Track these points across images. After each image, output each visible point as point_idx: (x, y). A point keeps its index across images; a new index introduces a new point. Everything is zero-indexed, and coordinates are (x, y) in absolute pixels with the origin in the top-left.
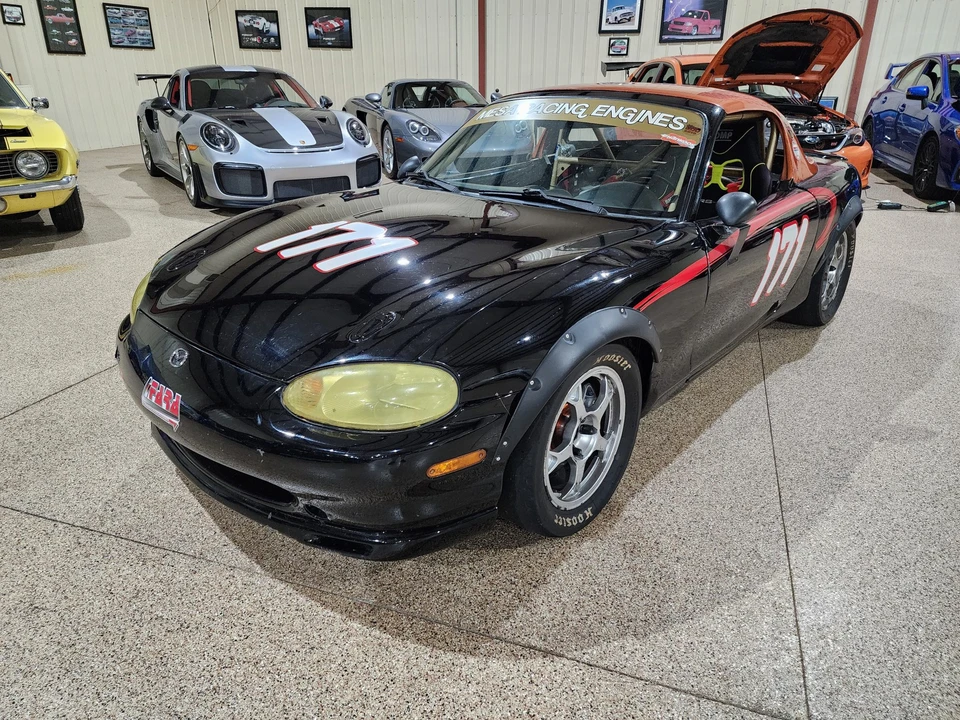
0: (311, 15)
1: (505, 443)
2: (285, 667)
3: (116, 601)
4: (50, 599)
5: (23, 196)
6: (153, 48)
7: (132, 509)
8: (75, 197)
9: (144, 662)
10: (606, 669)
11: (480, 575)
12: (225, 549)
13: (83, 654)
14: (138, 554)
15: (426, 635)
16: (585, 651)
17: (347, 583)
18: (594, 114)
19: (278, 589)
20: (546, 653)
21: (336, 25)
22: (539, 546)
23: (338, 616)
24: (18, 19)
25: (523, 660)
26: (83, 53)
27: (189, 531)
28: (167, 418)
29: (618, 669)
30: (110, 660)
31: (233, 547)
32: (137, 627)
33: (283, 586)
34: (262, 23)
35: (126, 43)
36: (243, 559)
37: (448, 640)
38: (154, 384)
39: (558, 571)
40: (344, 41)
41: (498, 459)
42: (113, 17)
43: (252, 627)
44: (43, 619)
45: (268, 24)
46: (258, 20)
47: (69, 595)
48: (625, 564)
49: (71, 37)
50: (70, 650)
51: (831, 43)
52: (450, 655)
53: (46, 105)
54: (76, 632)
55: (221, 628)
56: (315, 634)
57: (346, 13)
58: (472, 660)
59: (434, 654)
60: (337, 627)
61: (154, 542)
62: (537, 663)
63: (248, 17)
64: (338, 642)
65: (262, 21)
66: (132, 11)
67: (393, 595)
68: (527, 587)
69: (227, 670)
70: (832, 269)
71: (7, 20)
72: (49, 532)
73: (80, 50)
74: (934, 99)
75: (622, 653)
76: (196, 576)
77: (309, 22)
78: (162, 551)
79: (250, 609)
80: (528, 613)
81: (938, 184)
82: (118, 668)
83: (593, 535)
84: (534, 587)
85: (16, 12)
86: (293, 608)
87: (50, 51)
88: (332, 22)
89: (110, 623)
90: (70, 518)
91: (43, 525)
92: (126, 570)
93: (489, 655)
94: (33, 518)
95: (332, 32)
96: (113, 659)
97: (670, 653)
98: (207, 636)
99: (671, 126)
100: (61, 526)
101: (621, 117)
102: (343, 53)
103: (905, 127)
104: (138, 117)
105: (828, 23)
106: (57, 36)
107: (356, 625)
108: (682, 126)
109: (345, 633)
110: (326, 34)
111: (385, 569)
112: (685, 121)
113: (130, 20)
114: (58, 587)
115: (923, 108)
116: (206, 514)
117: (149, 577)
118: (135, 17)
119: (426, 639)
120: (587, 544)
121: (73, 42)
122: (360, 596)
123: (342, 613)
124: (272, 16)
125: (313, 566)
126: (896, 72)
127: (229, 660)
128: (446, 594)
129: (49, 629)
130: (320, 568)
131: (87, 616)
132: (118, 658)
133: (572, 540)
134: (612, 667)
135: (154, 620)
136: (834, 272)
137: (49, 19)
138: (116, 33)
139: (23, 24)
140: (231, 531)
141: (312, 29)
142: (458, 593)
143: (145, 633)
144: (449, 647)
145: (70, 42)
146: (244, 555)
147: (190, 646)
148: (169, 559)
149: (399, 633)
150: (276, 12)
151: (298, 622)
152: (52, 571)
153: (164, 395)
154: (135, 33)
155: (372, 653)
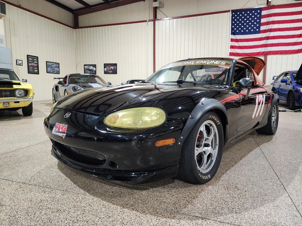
0: (106, 65)
1: (182, 137)
2: (99, 223)
3: (33, 203)
4: (8, 203)
5: (15, 102)
6: (59, 74)
7: (41, 178)
8: (31, 105)
9: (43, 221)
10: (228, 223)
11: (172, 195)
12: (75, 188)
13: (19, 219)
14: (43, 190)
15: (154, 213)
16: (217, 218)
17: (122, 198)
18: (197, 63)
19: (95, 199)
20: (202, 219)
21: (113, 68)
22: (193, 187)
23: (119, 207)
24: (21, 64)
25: (193, 221)
26: (38, 74)
27: (62, 184)
28: (61, 134)
29: (232, 223)
30: (29, 221)
31: (78, 188)
32: (41, 211)
33: (97, 199)
34: (91, 68)
35: (51, 72)
36: (82, 191)
37: (163, 214)
38: (58, 125)
39: (201, 194)
40: (115, 72)
41: (179, 143)
42: (49, 65)
43: (86, 210)
44: (4, 208)
45: (93, 68)
46: (90, 67)
47: (16, 201)
48: (226, 192)
49: (35, 69)
50: (13, 218)
51: (257, 66)
52: (164, 219)
53: (26, 81)
54: (17, 212)
55: (73, 211)
56: (110, 213)
57: (115, 65)
58: (173, 220)
59: (158, 218)
60: (119, 211)
61: (48, 187)
62: (200, 221)
63: (87, 66)
64: (120, 215)
65: (92, 67)
66: (54, 64)
67: (140, 201)
68: (191, 199)
69: (76, 224)
70: (273, 117)
71: (18, 64)
72: (10, 184)
73: (38, 73)
74: (289, 82)
75: (233, 218)
76: (64, 196)
77: (105, 67)
78: (51, 189)
79: (85, 205)
80: (193, 206)
81: (296, 105)
82: (32, 223)
83: (212, 184)
84: (193, 199)
85: (21, 62)
86: (101, 205)
87: (29, 73)
88: (111, 67)
89: (30, 210)
90: (18, 180)
91: (8, 182)
92: (37, 194)
93: (180, 219)
94: (5, 181)
95: (111, 70)
96: (30, 220)
97: (251, 218)
98: (68, 213)
99: (221, 64)
100: (15, 183)
101: (205, 63)
102: (114, 75)
103: (281, 92)
104: (53, 88)
105: (255, 61)
106: (31, 69)
107: (126, 210)
109: (122, 212)
110: (110, 70)
111: (136, 193)
112: (225, 63)
113: (54, 66)
114: (11, 199)
115: (286, 85)
116: (68, 179)
117: (46, 196)
118: (55, 65)
119: (154, 214)
120: (210, 187)
121: (36, 71)
122: (127, 201)
123: (120, 206)
124: (95, 66)
125: (108, 193)
126: (275, 78)
127: (76, 221)
128: (160, 201)
129: (6, 211)
130: (111, 193)
131: (21, 207)
132: (32, 220)
133: (204, 186)
134: (230, 223)
135: (47, 209)
136: (274, 117)
137: (30, 64)
138: (49, 69)
139: (22, 65)
140: (77, 184)
141: (106, 69)
142: (164, 200)
143: (43, 212)
144: (163, 216)
145: (35, 71)
146: (82, 190)
147: (61, 216)
148: (54, 191)
149: (143, 212)
150: (96, 65)
151: (103, 209)
152: (10, 195)
153: (61, 126)
154: (54, 69)
155: (133, 218)
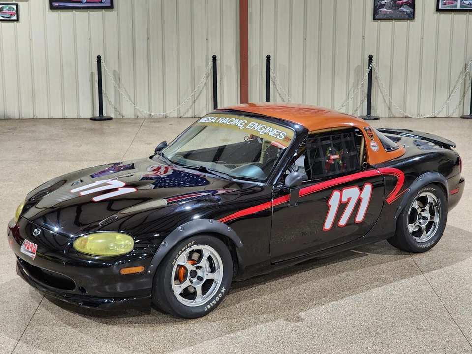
1: (152, 266)
18: (248, 127)
28: (30, 255)
38: (27, 242)
41: (150, 272)
99: (278, 137)
101: (258, 130)
108: (283, 137)
112: (285, 135)
153: (31, 245)
